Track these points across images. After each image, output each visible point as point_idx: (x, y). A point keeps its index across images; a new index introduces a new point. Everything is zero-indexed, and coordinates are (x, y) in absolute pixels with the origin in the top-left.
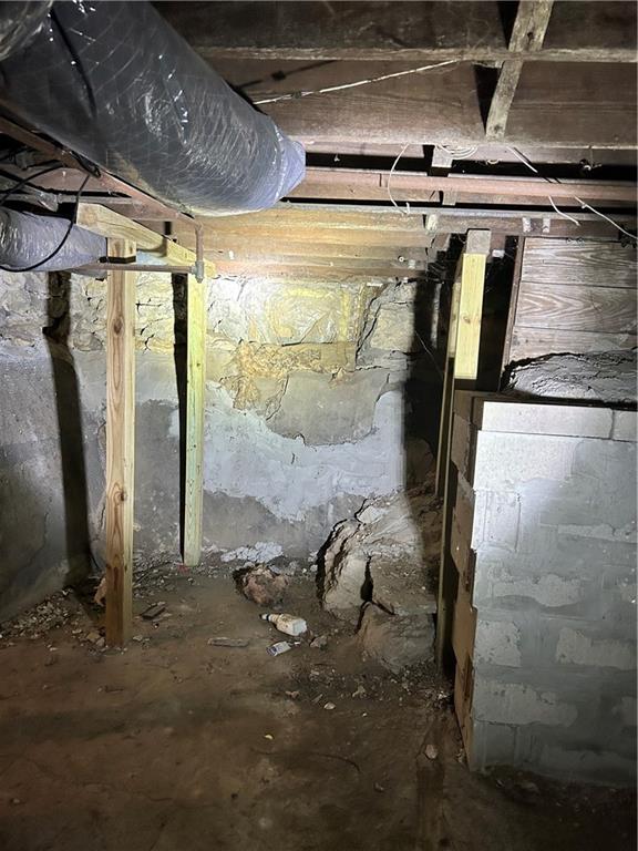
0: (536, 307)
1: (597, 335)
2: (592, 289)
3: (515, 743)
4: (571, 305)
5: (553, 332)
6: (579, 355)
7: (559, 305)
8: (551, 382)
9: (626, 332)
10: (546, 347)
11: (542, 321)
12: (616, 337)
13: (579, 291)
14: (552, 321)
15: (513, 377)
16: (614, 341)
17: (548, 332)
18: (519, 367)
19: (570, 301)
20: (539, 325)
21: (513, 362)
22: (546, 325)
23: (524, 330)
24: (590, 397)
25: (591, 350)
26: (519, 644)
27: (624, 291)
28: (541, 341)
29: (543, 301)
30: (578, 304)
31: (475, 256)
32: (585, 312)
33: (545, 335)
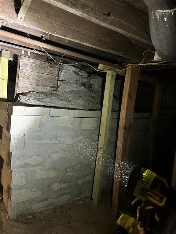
0: (24, 77)
1: (42, 87)
2: (40, 74)
3: (24, 207)
4: (35, 78)
5: (30, 85)
6: (37, 92)
7: (31, 77)
8: (31, 100)
9: (49, 87)
10: (28, 89)
11: (26, 82)
12: (47, 88)
13: (37, 74)
14: (29, 82)
15: (19, 98)
16: (46, 89)
17: (28, 85)
18: (21, 95)
19: (34, 77)
20: (26, 83)
21: (18, 93)
22: (28, 83)
23: (21, 84)
24: (43, 104)
25: (40, 91)
26: (25, 178)
27: (48, 76)
28: (26, 88)
29: (27, 76)
30: (37, 78)
31: (5, 59)
32: (38, 80)
33: (28, 86)
